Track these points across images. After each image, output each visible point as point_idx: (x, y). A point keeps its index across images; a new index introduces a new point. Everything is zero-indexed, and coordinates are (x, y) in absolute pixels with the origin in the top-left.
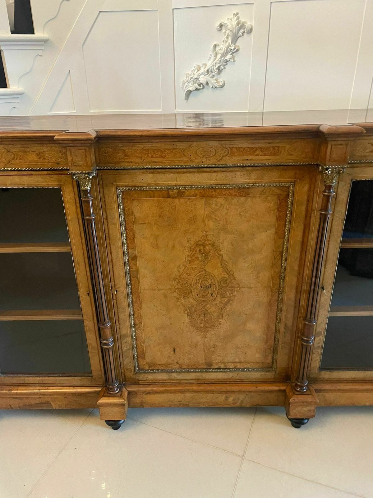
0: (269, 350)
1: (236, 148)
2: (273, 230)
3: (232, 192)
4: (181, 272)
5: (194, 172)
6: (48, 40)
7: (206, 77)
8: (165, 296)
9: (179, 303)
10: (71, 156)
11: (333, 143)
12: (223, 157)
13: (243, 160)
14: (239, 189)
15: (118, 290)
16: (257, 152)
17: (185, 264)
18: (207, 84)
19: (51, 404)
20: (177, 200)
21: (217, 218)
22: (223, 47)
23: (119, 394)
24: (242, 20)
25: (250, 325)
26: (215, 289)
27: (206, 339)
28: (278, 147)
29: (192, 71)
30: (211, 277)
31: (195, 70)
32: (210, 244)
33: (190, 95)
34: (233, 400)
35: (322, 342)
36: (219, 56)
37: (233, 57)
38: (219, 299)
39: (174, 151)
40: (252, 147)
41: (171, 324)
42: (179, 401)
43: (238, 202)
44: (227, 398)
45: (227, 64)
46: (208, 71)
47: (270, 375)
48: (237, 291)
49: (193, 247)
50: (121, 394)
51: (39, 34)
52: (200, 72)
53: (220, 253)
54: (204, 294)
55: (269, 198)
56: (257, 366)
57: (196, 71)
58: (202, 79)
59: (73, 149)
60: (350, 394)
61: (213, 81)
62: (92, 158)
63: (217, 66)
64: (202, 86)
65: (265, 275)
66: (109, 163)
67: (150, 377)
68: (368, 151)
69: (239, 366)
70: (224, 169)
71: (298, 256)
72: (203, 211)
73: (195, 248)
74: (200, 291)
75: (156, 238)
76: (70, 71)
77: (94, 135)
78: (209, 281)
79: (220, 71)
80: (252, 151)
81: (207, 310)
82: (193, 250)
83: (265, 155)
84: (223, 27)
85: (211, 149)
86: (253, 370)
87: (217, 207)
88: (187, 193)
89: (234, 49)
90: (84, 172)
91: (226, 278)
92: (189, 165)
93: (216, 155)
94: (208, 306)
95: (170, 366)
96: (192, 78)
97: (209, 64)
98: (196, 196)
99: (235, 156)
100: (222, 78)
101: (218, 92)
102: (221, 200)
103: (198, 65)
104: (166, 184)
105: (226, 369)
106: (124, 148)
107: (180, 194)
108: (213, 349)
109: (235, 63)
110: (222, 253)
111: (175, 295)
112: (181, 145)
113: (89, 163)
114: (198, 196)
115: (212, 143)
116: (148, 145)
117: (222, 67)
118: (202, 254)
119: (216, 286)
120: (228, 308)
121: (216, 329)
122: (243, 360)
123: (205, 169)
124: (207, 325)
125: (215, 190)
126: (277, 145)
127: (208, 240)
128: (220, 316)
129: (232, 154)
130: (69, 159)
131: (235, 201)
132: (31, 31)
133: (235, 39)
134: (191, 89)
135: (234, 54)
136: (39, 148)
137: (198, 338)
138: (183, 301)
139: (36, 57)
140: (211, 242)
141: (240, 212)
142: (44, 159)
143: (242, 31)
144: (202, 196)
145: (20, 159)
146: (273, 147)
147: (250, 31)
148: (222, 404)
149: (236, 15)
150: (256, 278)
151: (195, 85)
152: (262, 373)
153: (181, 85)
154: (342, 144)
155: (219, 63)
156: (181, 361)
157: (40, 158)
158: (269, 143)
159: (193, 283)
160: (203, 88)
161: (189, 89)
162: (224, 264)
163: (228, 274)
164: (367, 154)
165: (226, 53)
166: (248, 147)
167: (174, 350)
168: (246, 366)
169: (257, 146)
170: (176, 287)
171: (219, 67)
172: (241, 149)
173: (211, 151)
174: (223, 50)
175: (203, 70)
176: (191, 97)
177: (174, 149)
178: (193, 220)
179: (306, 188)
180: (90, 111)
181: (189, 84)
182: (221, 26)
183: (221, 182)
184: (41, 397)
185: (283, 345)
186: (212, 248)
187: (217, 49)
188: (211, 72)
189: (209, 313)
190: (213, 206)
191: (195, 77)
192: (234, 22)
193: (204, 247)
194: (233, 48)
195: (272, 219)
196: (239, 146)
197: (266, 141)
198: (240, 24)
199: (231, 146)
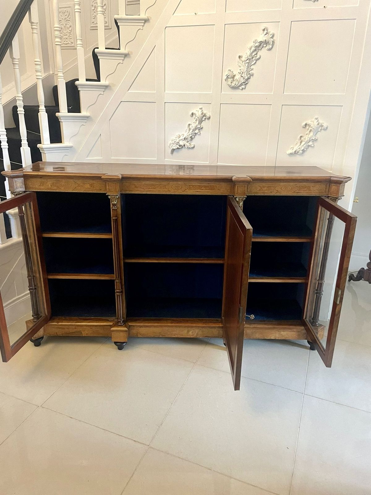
1: (192, 185)
6: (89, 117)
7: (184, 141)
10: (109, 186)
11: (238, 185)
12: (185, 189)
13: (196, 192)
16: (203, 188)
18: (184, 145)
19: (82, 332)
22: (193, 126)
23: (124, 325)
24: (205, 112)
28: (213, 186)
29: (175, 138)
31: (177, 137)
33: (174, 152)
34: (192, 333)
36: (191, 130)
37: (199, 132)
39: (160, 185)
40: (200, 186)
42: (160, 333)
44: (188, 331)
45: (196, 135)
46: (185, 138)
51: (84, 113)
52: (180, 138)
57: (178, 138)
58: (182, 143)
59: (110, 183)
61: (188, 144)
62: (118, 188)
63: (191, 136)
64: (182, 147)
66: (126, 190)
68: (258, 189)
76: (100, 135)
77: (120, 177)
79: (192, 138)
80: (200, 187)
83: (207, 189)
84: (194, 115)
85: (179, 185)
89: (200, 127)
90: (115, 194)
92: (168, 193)
93: (182, 188)
96: (175, 142)
97: (186, 135)
99: (192, 189)
100: (193, 143)
101: (191, 151)
103: (179, 135)
106: (135, 183)
109: (201, 135)
112: (165, 183)
113: (117, 190)
115: (179, 183)
116: (148, 182)
126: (212, 185)
129: (190, 189)
130: (107, 187)
132: (79, 111)
133: (201, 122)
134: (174, 148)
135: (200, 130)
136: (91, 182)
139: (81, 126)
142: (93, 187)
143: (205, 117)
145: (81, 187)
147: (209, 118)
148: (186, 335)
149: (201, 109)
151: (177, 146)
153: (169, 145)
154: (242, 186)
155: (191, 135)
157: (91, 187)
158: (208, 184)
160: (182, 148)
161: (173, 148)
164: (258, 191)
165: (196, 129)
166: (198, 185)
169: (203, 185)
172: (194, 186)
173: (179, 186)
174: (194, 127)
175: (182, 138)
176: (175, 153)
180: (112, 158)
181: (174, 145)
182: (193, 114)
184: (76, 328)
187: (190, 126)
188: (187, 139)
191: (177, 141)
192: (200, 113)
194: (199, 127)
196: (193, 184)
197: (207, 183)
198: (204, 114)
199: (189, 185)
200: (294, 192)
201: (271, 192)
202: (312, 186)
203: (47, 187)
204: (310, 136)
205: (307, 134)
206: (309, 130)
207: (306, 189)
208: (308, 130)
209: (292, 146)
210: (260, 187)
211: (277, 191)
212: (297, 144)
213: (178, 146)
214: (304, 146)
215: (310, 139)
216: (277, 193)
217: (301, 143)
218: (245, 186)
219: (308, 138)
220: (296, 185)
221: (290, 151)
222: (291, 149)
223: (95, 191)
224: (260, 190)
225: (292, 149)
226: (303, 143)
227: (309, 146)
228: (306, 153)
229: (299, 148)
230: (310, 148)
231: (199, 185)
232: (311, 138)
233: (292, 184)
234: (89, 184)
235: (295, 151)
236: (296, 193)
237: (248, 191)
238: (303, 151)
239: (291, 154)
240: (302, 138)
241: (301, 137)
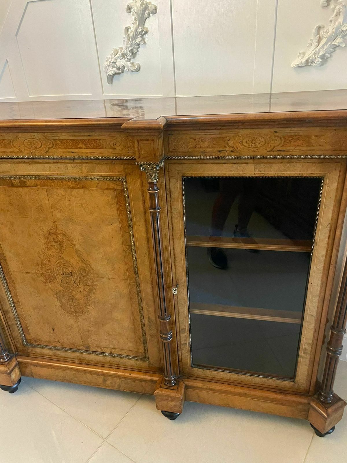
0: (139, 340)
1: (60, 140)
2: (117, 224)
3: (69, 183)
4: (42, 258)
5: (28, 163)
7: (122, 60)
8: (33, 279)
9: (47, 287)
12: (49, 148)
13: (69, 152)
14: (75, 180)
16: (80, 145)
17: (43, 250)
18: (124, 67)
20: (21, 189)
21: (62, 208)
22: (133, 30)
23: (8, 362)
24: (147, 1)
25: (117, 315)
26: (76, 277)
27: (79, 323)
28: (99, 140)
29: (110, 55)
30: (70, 265)
32: (61, 233)
34: (111, 383)
35: (188, 340)
36: (131, 39)
37: (143, 39)
38: (82, 286)
40: (74, 140)
41: (45, 306)
42: (63, 377)
43: (77, 193)
44: (105, 381)
45: (139, 47)
46: (123, 54)
47: (144, 364)
48: (97, 281)
49: (47, 235)
52: (117, 56)
53: (72, 242)
54: (67, 281)
55: (105, 192)
56: (131, 354)
57: (114, 55)
58: (120, 63)
61: (129, 64)
63: (130, 48)
64: (121, 70)
65: (121, 267)
67: (38, 350)
69: (114, 352)
70: (55, 161)
71: (146, 251)
72: (47, 202)
73: (48, 237)
74: (63, 278)
75: (12, 224)
76: (7, 59)
78: (69, 268)
79: (134, 54)
80: (75, 143)
81: (73, 296)
82: (48, 239)
83: (88, 148)
84: (131, 10)
85: (37, 140)
86: (127, 357)
87: (59, 198)
88: (28, 183)
89: (142, 31)
91: (83, 267)
92: (19, 155)
93: (42, 146)
94: (74, 292)
95: (53, 343)
96: (111, 62)
97: (124, 48)
98: (37, 186)
99: (61, 148)
101: (135, 75)
102: (61, 191)
103: (115, 49)
104: (6, 173)
105: (102, 353)
107: (23, 184)
108: (87, 333)
109: (146, 45)
110: (74, 243)
111: (42, 279)
112: (9, 137)
114: (39, 186)
115: (36, 135)
117: (135, 51)
118: (56, 242)
119: (76, 274)
120: (93, 296)
121: (86, 315)
122: (117, 347)
123: (37, 161)
124: (77, 310)
125: (52, 180)
126: (97, 138)
127: (59, 230)
128: (87, 303)
129: (58, 146)
131: (74, 192)
133: (142, 22)
135: (143, 37)
137: (71, 321)
138: (50, 285)
140: (62, 232)
141: (82, 204)
143: (147, 12)
144: (43, 186)
146: (94, 140)
148: (101, 385)
150: (112, 270)
151: (113, 69)
152: (136, 362)
153: (103, 69)
154: (148, 140)
155: (131, 46)
156: (62, 341)
158: (90, 136)
159: (55, 270)
160: (122, 72)
161: (110, 73)
162: (79, 254)
163: (85, 264)
164: (190, 150)
165: (136, 35)
166: (70, 140)
167: (53, 330)
168: (120, 353)
169: (79, 138)
170: (41, 272)
171: (132, 50)
172: (64, 141)
173: (36, 142)
174: (134, 33)
175: (120, 54)
177: (3, 140)
178: (40, 209)
179: (138, 183)
180: (30, 96)
181: (110, 68)
182: (129, 8)
183: (55, 173)
185: (150, 337)
186: (64, 238)
187: (129, 31)
188: (126, 55)
189: (76, 299)
190: (55, 196)
191: (113, 61)
192: (139, 3)
193: (57, 236)
194: (140, 30)
195: (112, 212)
196: (62, 138)
197: (86, 134)
198: (144, 6)
199: (54, 138)
200: (272, 150)
201: (220, 151)
202: (316, 136)
204: (337, 23)
205: (331, 21)
206: (335, 11)
207: (299, 143)
208: (334, 11)
209: (301, 51)
210: (195, 140)
211: (232, 149)
212: (311, 44)
213: (115, 69)
214: (325, 47)
215: (336, 31)
216: (232, 154)
217: (319, 42)
218: (153, 140)
219: (334, 30)
220: (276, 134)
221: (298, 61)
222: (299, 57)
224: (195, 147)
225: (300, 57)
226: (324, 41)
227: (335, 47)
228: (330, 64)
229: (315, 54)
230: (338, 51)
231: (73, 138)
232: (340, 29)
233: (265, 131)
235: (307, 61)
236: (276, 153)
237: (171, 150)
238: (324, 59)
239: (299, 67)
240: (321, 32)
241: (319, 28)
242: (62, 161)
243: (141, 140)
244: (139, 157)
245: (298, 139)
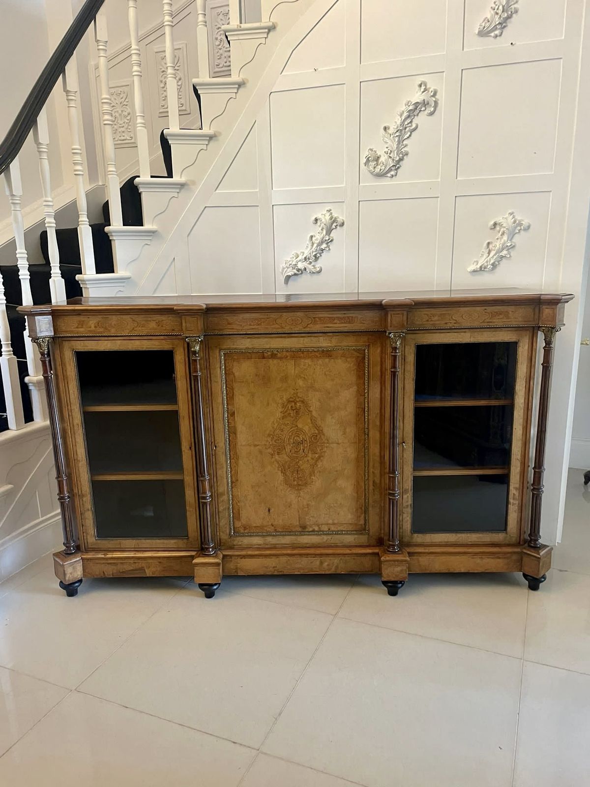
0: (360, 510)
1: (318, 317)
2: (355, 388)
3: (317, 354)
4: (275, 428)
5: (285, 337)
6: (156, 231)
7: (304, 263)
8: (261, 452)
9: (273, 459)
10: (186, 323)
11: (392, 312)
12: (308, 324)
13: (325, 327)
14: (323, 351)
15: (217, 445)
16: (336, 321)
17: (278, 420)
18: (305, 269)
19: (145, 570)
20: (271, 361)
21: (306, 377)
22: (318, 238)
23: (214, 555)
24: (335, 215)
25: (341, 483)
26: (306, 445)
27: (300, 498)
28: (352, 317)
29: (291, 258)
30: (302, 433)
31: (293, 258)
32: (300, 401)
34: (328, 565)
35: (410, 502)
36: (315, 245)
37: (328, 247)
38: (310, 455)
39: (268, 319)
40: (331, 317)
41: (266, 482)
42: (274, 567)
43: (323, 363)
44: (321, 563)
45: (323, 252)
46: (305, 258)
47: (363, 539)
48: (326, 447)
49: (286, 404)
50: (216, 555)
51: (148, 226)
52: (298, 259)
53: (309, 409)
54: (296, 450)
55: (348, 359)
56: (350, 528)
57: (295, 258)
58: (301, 266)
59: (188, 318)
60: (443, 558)
61: (310, 267)
62: (201, 324)
63: (314, 253)
64: (301, 272)
65: (352, 431)
66: (215, 330)
67: (246, 541)
68: (424, 320)
69: (333, 528)
70: (309, 335)
71: (379, 411)
72: (293, 371)
73: (287, 404)
74: (292, 447)
75: (253, 395)
76: (174, 259)
77: (205, 306)
78: (300, 436)
79: (316, 258)
80: (331, 320)
81: (299, 467)
82: (286, 407)
83: (342, 323)
84: (318, 222)
85: (298, 318)
86: (348, 533)
87: (305, 367)
88: (279, 355)
89: (329, 239)
90: (195, 335)
91: (316, 433)
92: (280, 331)
93: (302, 323)
94: (301, 462)
95: (265, 528)
96: (291, 264)
97: (307, 253)
98: (287, 357)
99: (318, 324)
100: (319, 264)
101: (315, 276)
102: (308, 361)
103: (297, 253)
104: (262, 347)
105: (320, 533)
106: (228, 318)
107: (273, 356)
108: (306, 509)
109: (331, 251)
110: (311, 409)
111: (270, 450)
112: (274, 315)
113: (200, 328)
114: (289, 358)
115: (299, 314)
116: (247, 316)
117: (318, 255)
118: (293, 410)
119: (307, 442)
120: (320, 464)
121: (309, 487)
122: (336, 522)
123: (293, 335)
124: (300, 483)
125: (303, 352)
126: (351, 315)
127: (298, 397)
128: (312, 473)
129: (315, 323)
130: (184, 324)
131: (320, 362)
132: (141, 224)
133: (329, 232)
134: (290, 274)
135: (329, 244)
136: (158, 317)
137: (292, 496)
138: (277, 457)
139: (143, 246)
140: (301, 399)
141: (325, 372)
142: (162, 326)
143: (335, 224)
144: (293, 357)
145: (142, 327)
146: (348, 317)
147: (342, 224)
148: (318, 570)
149: (329, 211)
150: (343, 434)
151: (293, 270)
152: (356, 536)
153: (281, 270)
154: (399, 314)
155: (315, 252)
156: (276, 523)
157: (159, 325)
158: (345, 314)
159: (286, 439)
160: (302, 273)
161: (288, 274)
162: (313, 420)
163: (318, 430)
164: (424, 323)
165: (322, 243)
166: (328, 317)
167: (269, 510)
168: (339, 528)
169: (335, 316)
170: (271, 443)
171: (316, 254)
172: (322, 319)
173: (298, 320)
174: (319, 240)
175: (301, 257)
176: (290, 282)
177: (268, 318)
178: (285, 379)
179: (379, 350)
181: (289, 270)
182: (316, 220)
183: (307, 345)
184: (135, 563)
185: (373, 503)
186: (302, 405)
187: (314, 239)
188: (309, 259)
189: (301, 470)
190: (302, 366)
191: (294, 263)
192: (328, 217)
193: (295, 404)
194: (327, 239)
195: (352, 378)
196: (320, 316)
197: (342, 312)
198: (333, 219)
199: (314, 316)
200: (484, 322)
201: (446, 323)
202: (513, 312)
203: (89, 329)
204: (502, 240)
205: (497, 239)
206: (501, 232)
207: (501, 316)
208: (499, 232)
209: (475, 260)
210: (428, 315)
211: (455, 322)
212: (482, 255)
213: (295, 271)
214: (495, 257)
215: (503, 245)
216: (455, 325)
217: (489, 253)
218: (403, 314)
219: (501, 245)
220: (485, 311)
221: (472, 267)
222: (473, 264)
223: (165, 332)
224: (428, 321)
225: (475, 264)
226: (492, 253)
227: (502, 257)
228: (499, 269)
229: (487, 262)
230: (504, 260)
232: (505, 245)
233: (478, 309)
234: (154, 322)
235: (481, 267)
236: (486, 324)
237: (409, 323)
238: (494, 266)
239: (474, 271)
240: (491, 246)
241: (489, 243)
242: (316, 335)
243: (394, 314)
244: (391, 326)
245: (501, 314)
